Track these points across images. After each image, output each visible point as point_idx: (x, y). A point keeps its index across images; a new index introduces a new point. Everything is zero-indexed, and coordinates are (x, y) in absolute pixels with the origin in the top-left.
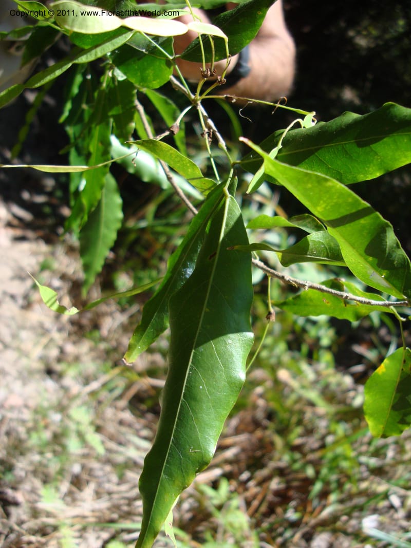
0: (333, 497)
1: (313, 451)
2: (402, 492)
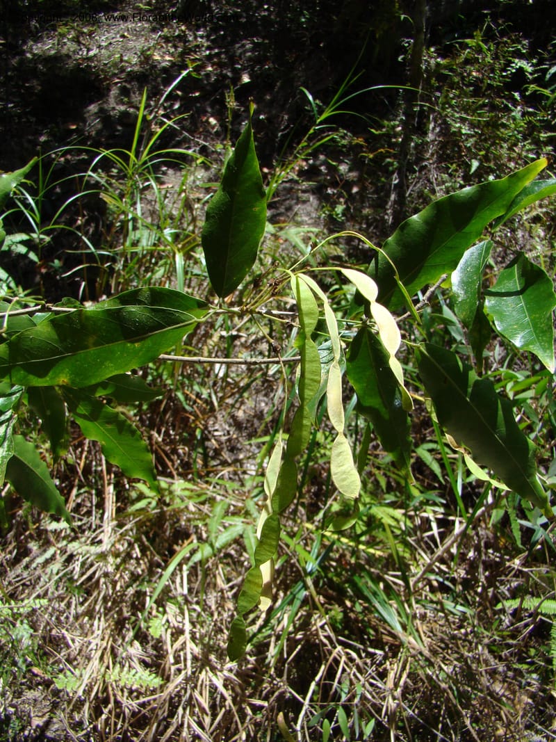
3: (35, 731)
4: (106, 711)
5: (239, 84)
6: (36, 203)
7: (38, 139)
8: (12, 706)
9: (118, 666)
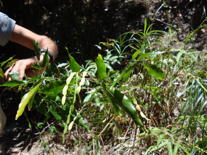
0: (165, 100)
1: (149, 98)
5: (189, 2)
6: (120, 47)
7: (127, 26)
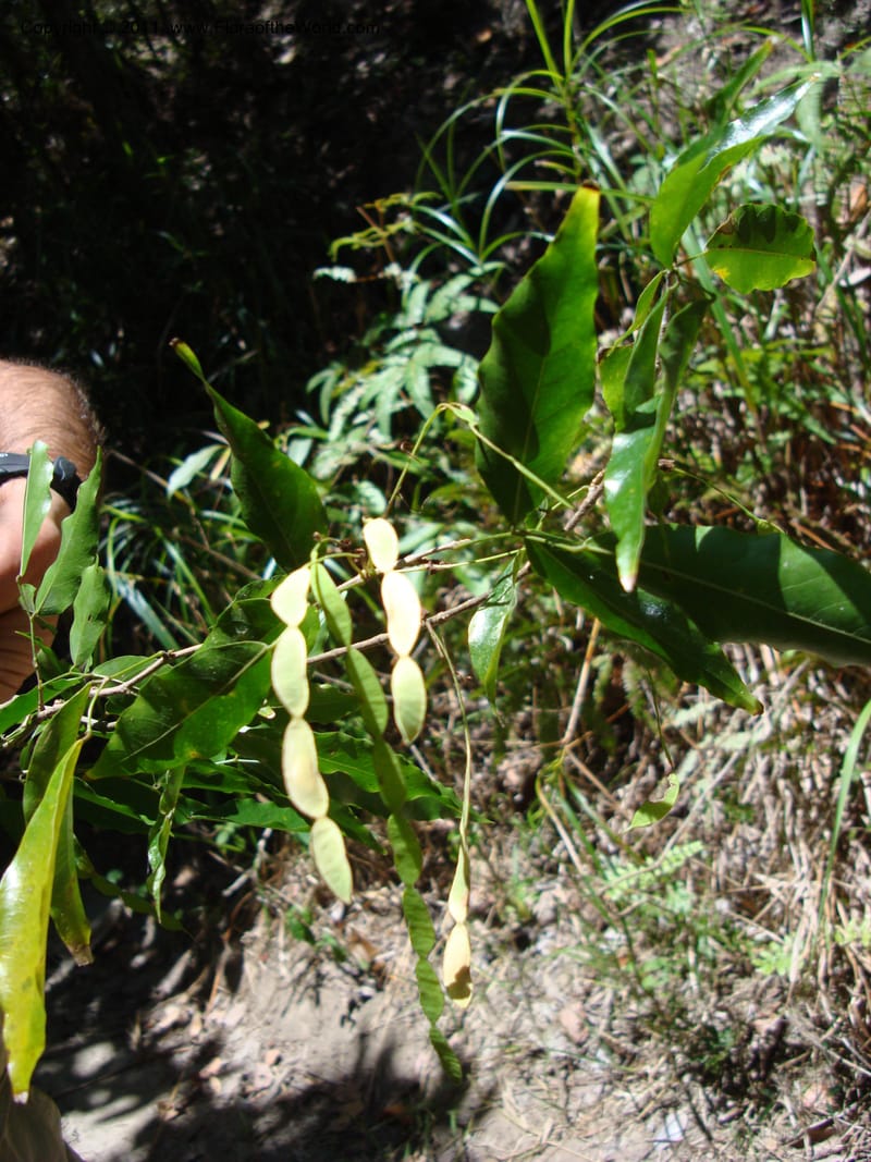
0: (838, 399)
1: (740, 425)
2: (844, 263)
3: (767, 1039)
4: (854, 991)
8: (722, 1009)
9: (855, 913)
